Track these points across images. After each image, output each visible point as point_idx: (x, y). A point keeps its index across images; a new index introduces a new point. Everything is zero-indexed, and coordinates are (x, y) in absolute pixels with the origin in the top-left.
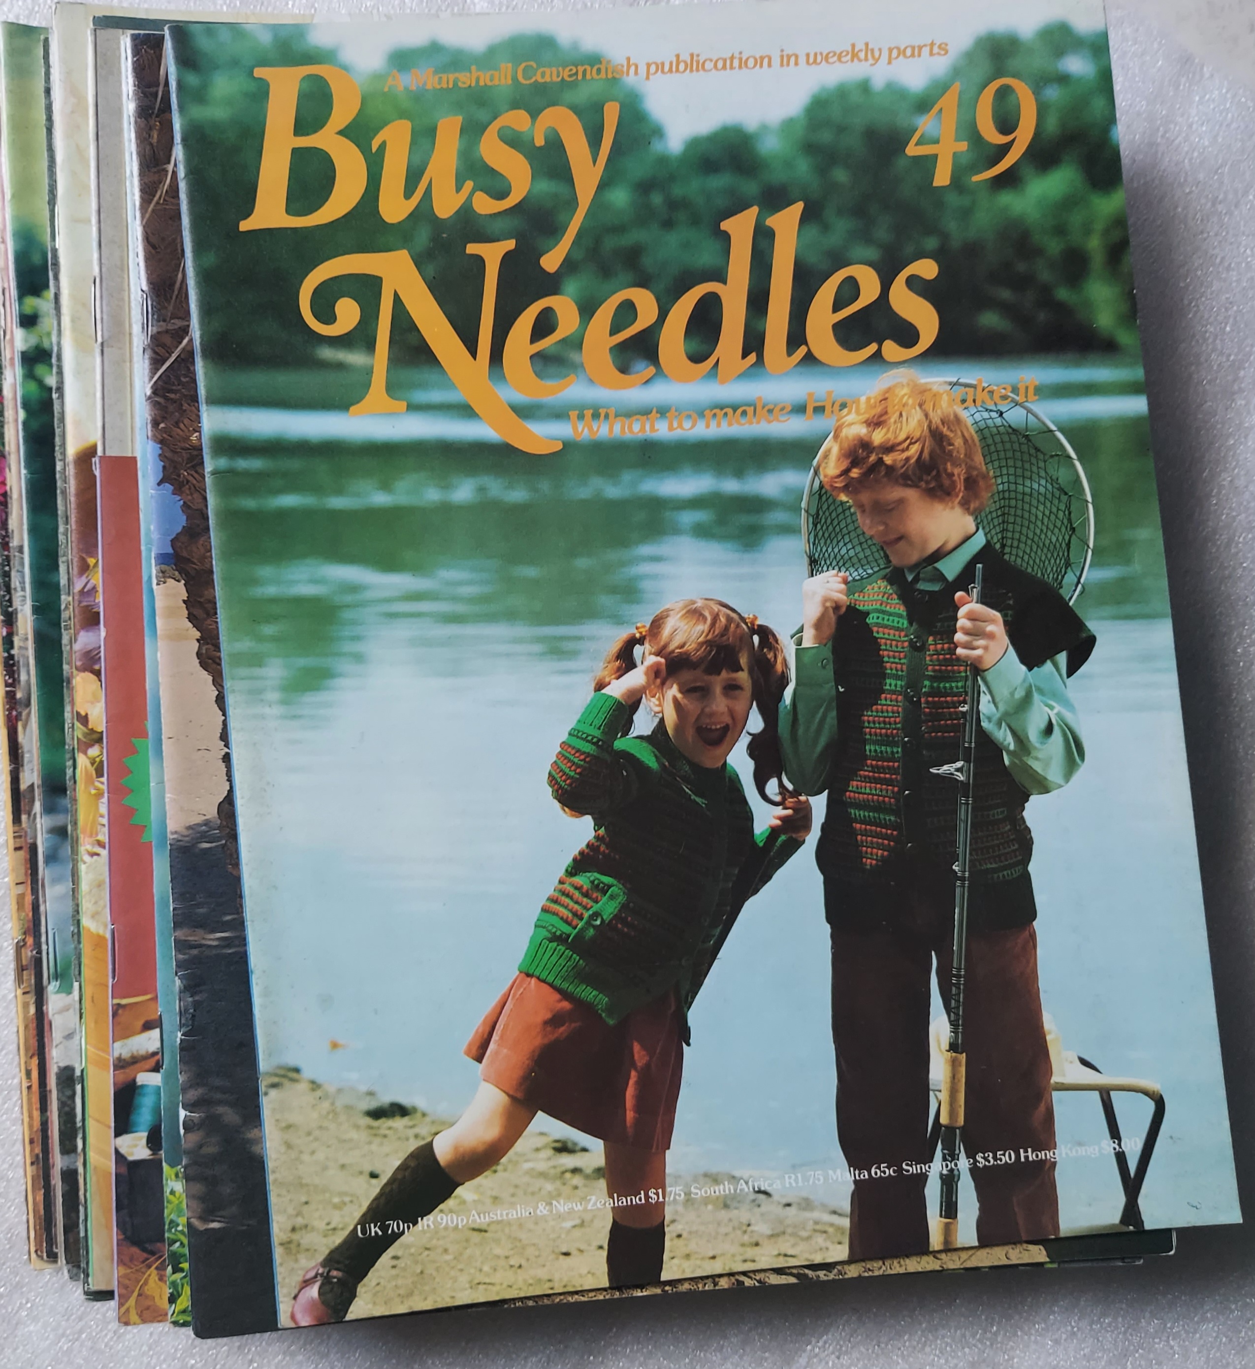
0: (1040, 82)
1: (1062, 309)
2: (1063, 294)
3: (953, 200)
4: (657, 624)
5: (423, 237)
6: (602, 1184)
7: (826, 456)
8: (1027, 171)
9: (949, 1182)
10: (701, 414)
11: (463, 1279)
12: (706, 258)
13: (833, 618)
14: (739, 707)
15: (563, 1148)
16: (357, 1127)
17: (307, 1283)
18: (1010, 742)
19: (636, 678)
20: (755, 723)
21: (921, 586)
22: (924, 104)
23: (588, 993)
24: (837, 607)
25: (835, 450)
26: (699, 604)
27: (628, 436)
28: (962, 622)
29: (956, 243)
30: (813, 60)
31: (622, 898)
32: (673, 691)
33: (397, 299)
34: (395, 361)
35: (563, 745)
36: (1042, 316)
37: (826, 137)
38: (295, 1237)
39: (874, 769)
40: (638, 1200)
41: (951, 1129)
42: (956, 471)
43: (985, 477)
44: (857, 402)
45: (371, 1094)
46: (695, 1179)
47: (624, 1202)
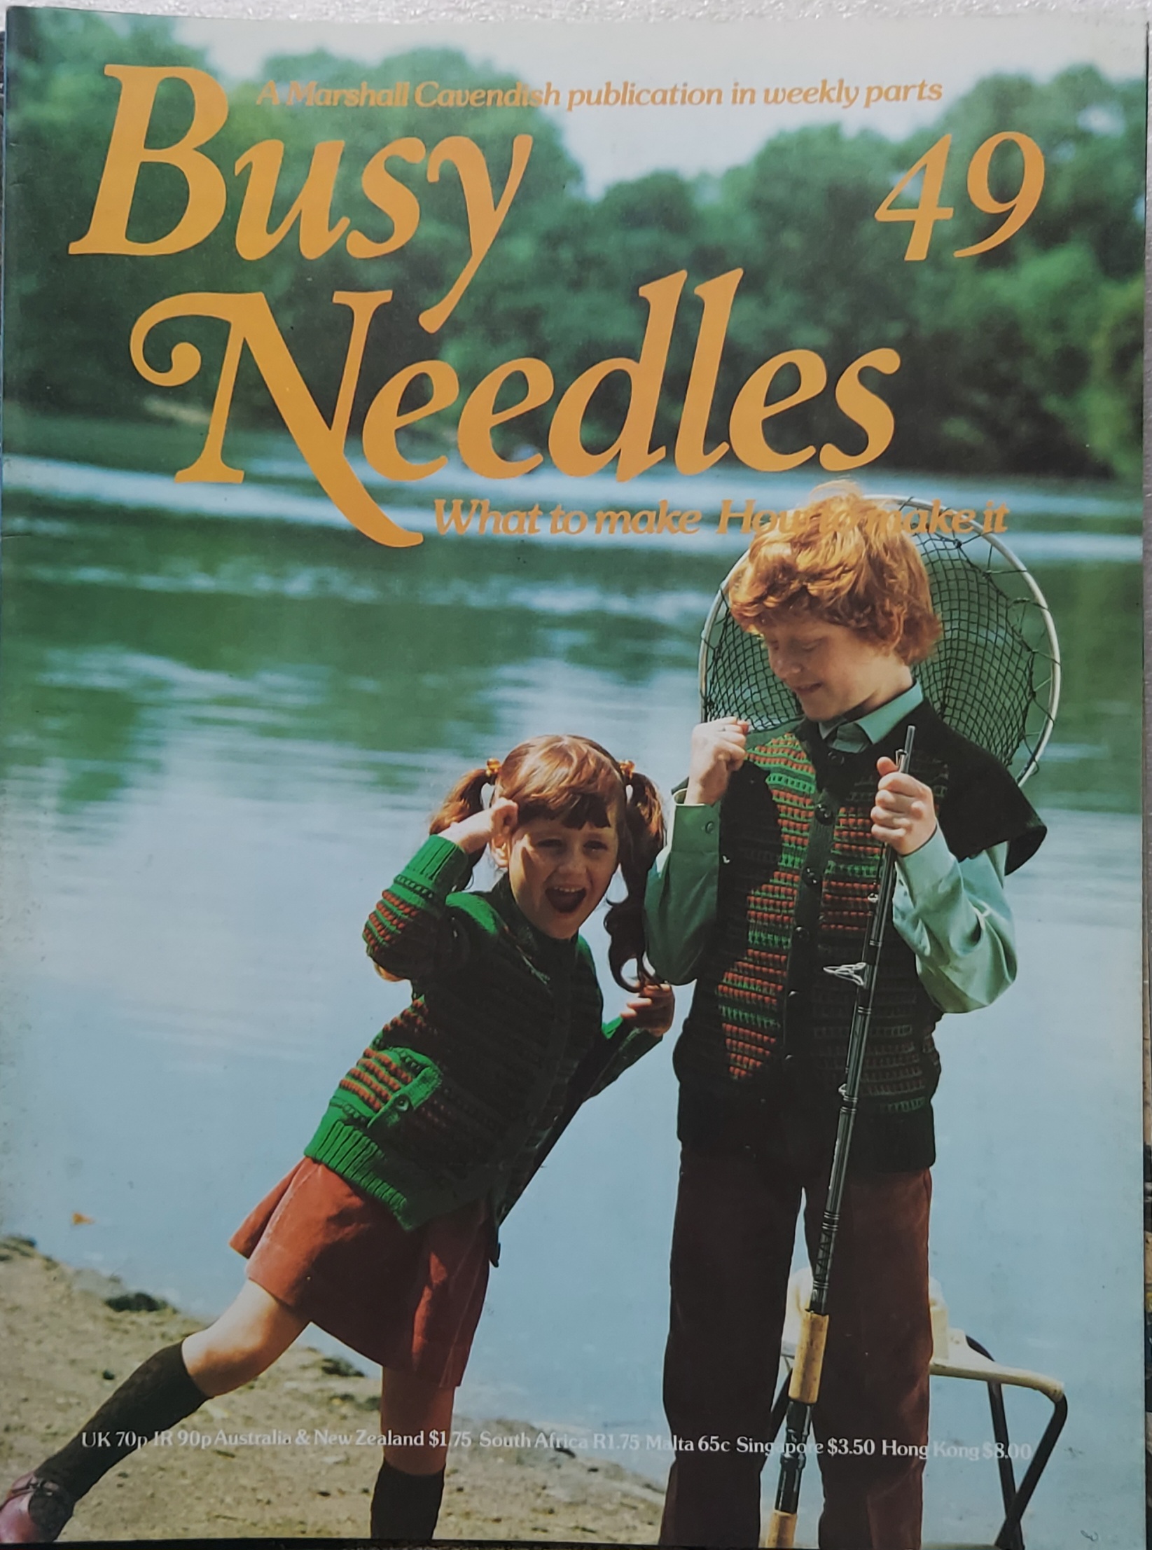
0: (1052, 139)
1: (1049, 422)
2: (1052, 403)
3: (928, 278)
4: (513, 761)
5: (283, 279)
6: (376, 1417)
7: (738, 578)
8: (1024, 249)
9: (791, 1468)
10: (592, 516)
11: (201, 1509)
12: (617, 327)
13: (726, 775)
14: (600, 869)
15: (335, 1369)
16: (94, 1318)
17: (16, 1493)
18: (926, 945)
19: (481, 823)
20: (618, 890)
21: (838, 745)
22: (904, 159)
23: (385, 1191)
24: (731, 761)
25: (750, 572)
26: (566, 741)
27: (502, 534)
28: (883, 794)
29: (924, 332)
30: (772, 98)
31: (436, 1083)
32: (524, 843)
33: (245, 347)
34: (236, 421)
35: (386, 893)
36: (1024, 429)
37: (779, 192)
38: (9, 1438)
39: (757, 961)
40: (417, 1441)
41: (800, 1405)
42: (896, 610)
43: (931, 620)
44: (783, 515)
45: (115, 1280)
46: (487, 1426)
47: (399, 1441)
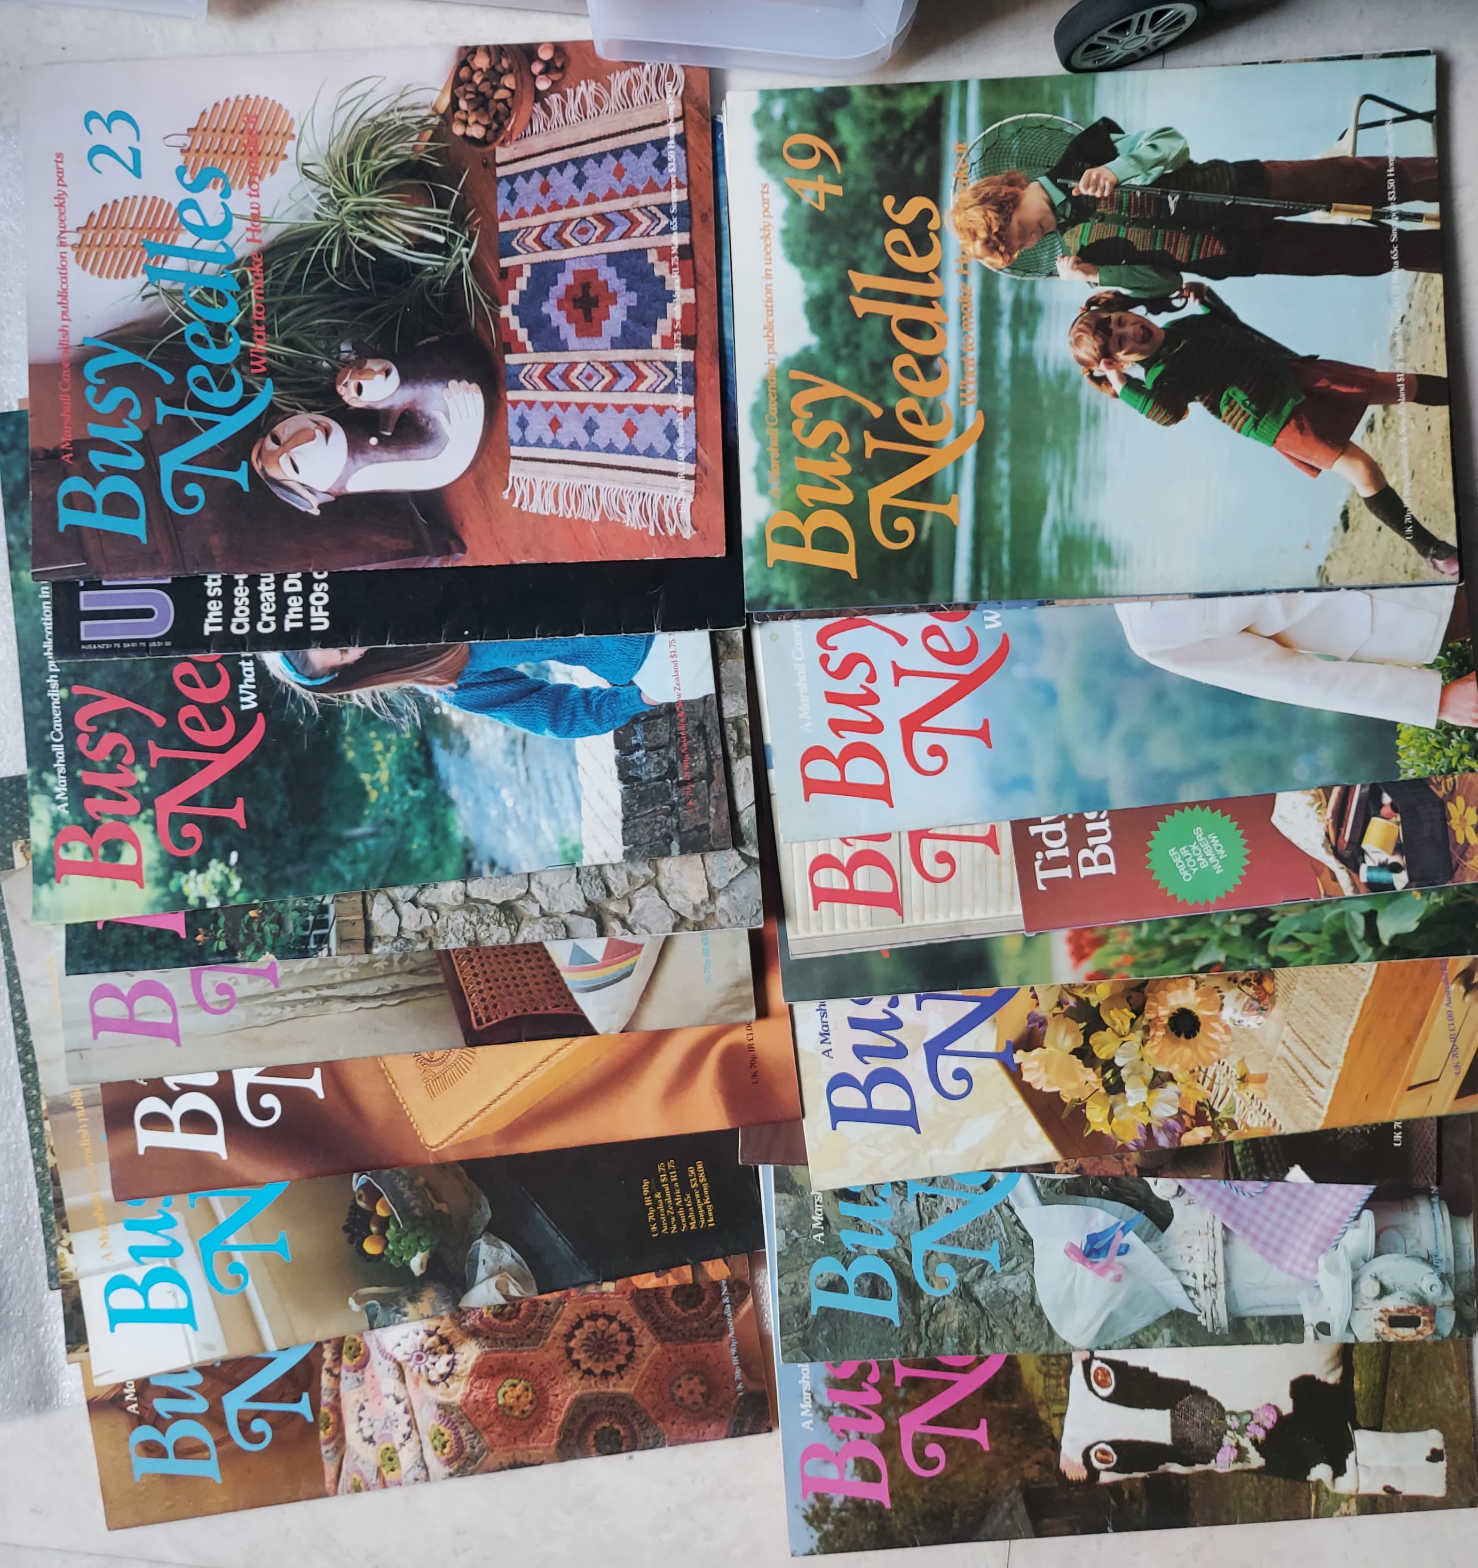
0: (786, 131)
1: (915, 127)
2: (907, 125)
3: (851, 185)
4: (1082, 362)
5: (862, 481)
6: (1392, 407)
7: (992, 264)
8: (837, 142)
9: (1403, 216)
10: (965, 333)
11: (1439, 484)
12: (876, 327)
13: (1083, 265)
14: (1131, 319)
15: (1371, 427)
16: (1353, 537)
17: (1435, 566)
18: (1159, 169)
19: (1112, 375)
20: (1140, 311)
21: (1068, 213)
22: (796, 199)
23: (1287, 409)
24: (1077, 262)
25: (989, 259)
26: (1072, 338)
27: (976, 373)
28: (1089, 192)
29: (875, 185)
30: (769, 261)
31: (1235, 389)
32: (1121, 355)
33: (896, 497)
34: (929, 500)
35: (1148, 417)
36: (919, 137)
37: (812, 256)
38: (1410, 571)
39: (1170, 245)
40: (1402, 388)
41: (1374, 214)
42: (1004, 191)
43: (1008, 174)
44: (962, 245)
45: (1335, 529)
46: (1393, 356)
47: (1403, 395)
